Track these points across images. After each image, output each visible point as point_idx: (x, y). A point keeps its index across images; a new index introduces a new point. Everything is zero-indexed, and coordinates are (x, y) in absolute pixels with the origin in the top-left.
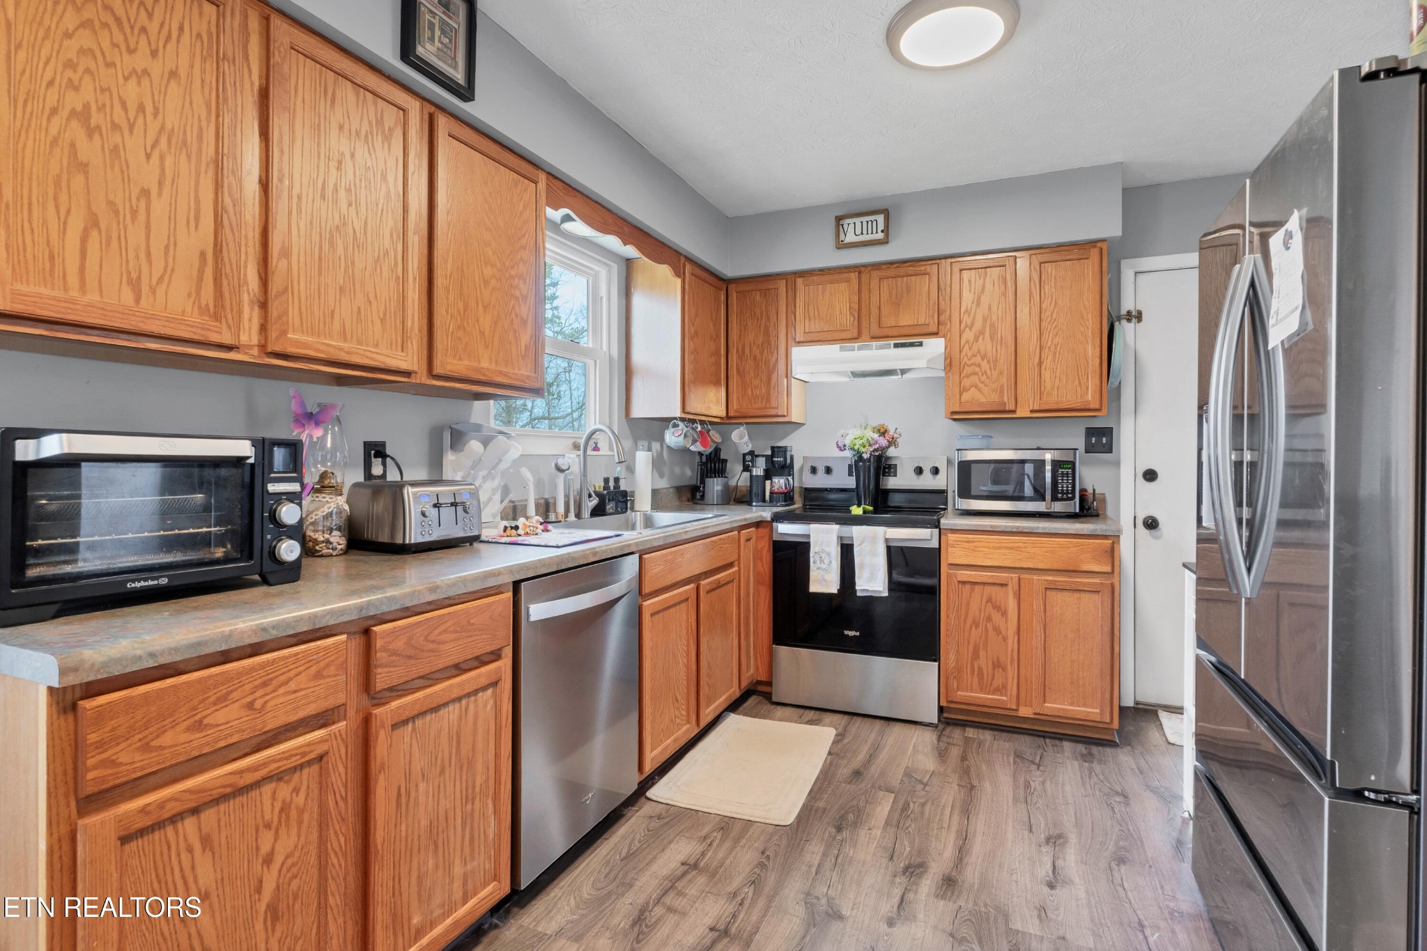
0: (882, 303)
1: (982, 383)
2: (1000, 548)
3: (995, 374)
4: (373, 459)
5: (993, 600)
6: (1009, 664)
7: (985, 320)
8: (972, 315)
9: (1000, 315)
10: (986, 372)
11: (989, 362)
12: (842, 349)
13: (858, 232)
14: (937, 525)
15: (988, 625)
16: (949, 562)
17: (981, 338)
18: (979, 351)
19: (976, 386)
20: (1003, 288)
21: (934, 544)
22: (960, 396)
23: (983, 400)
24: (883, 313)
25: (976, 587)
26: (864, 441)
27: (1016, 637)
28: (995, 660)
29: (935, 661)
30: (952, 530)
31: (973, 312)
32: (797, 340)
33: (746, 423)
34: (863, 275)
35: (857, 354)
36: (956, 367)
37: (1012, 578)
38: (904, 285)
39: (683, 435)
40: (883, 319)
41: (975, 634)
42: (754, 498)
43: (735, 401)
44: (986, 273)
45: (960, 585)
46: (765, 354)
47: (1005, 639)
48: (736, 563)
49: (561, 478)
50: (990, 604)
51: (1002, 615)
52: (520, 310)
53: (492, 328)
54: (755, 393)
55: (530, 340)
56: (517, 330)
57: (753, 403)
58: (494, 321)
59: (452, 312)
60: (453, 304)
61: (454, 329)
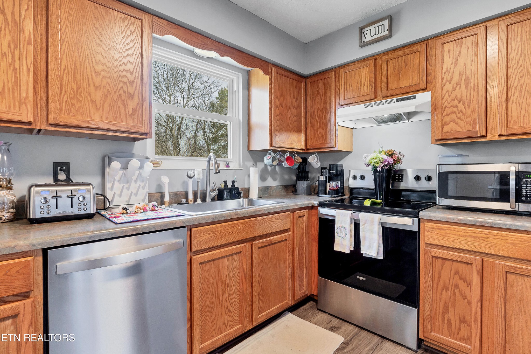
0: (389, 75)
1: (459, 118)
2: (466, 236)
3: (469, 111)
4: (59, 171)
5: (460, 273)
6: (473, 322)
7: (461, 75)
8: (451, 73)
9: (473, 70)
10: (461, 111)
11: (464, 104)
12: (365, 107)
13: (373, 34)
14: (417, 216)
15: (456, 290)
16: (426, 242)
17: (458, 88)
18: (456, 97)
19: (454, 121)
20: (476, 50)
21: (415, 228)
22: (442, 128)
23: (460, 130)
24: (389, 81)
25: (446, 261)
26: (377, 160)
27: (479, 305)
28: (462, 318)
29: (416, 307)
30: (428, 220)
31: (452, 70)
32: (341, 104)
33: (318, 153)
34: (378, 61)
35: (374, 108)
36: (439, 110)
37: (475, 259)
38: (403, 62)
39: (271, 159)
40: (390, 85)
41: (446, 295)
42: (320, 193)
43: (310, 141)
44: (462, 43)
45: (434, 259)
46: (324, 114)
47: (470, 303)
48: (291, 230)
49: (190, 181)
50: (457, 275)
51: (468, 286)
52: (127, 89)
53: (103, 99)
54: (319, 136)
55: (137, 106)
56: (125, 100)
57: (319, 141)
58: (105, 95)
59: (66, 89)
60: (66, 85)
61: (67, 99)
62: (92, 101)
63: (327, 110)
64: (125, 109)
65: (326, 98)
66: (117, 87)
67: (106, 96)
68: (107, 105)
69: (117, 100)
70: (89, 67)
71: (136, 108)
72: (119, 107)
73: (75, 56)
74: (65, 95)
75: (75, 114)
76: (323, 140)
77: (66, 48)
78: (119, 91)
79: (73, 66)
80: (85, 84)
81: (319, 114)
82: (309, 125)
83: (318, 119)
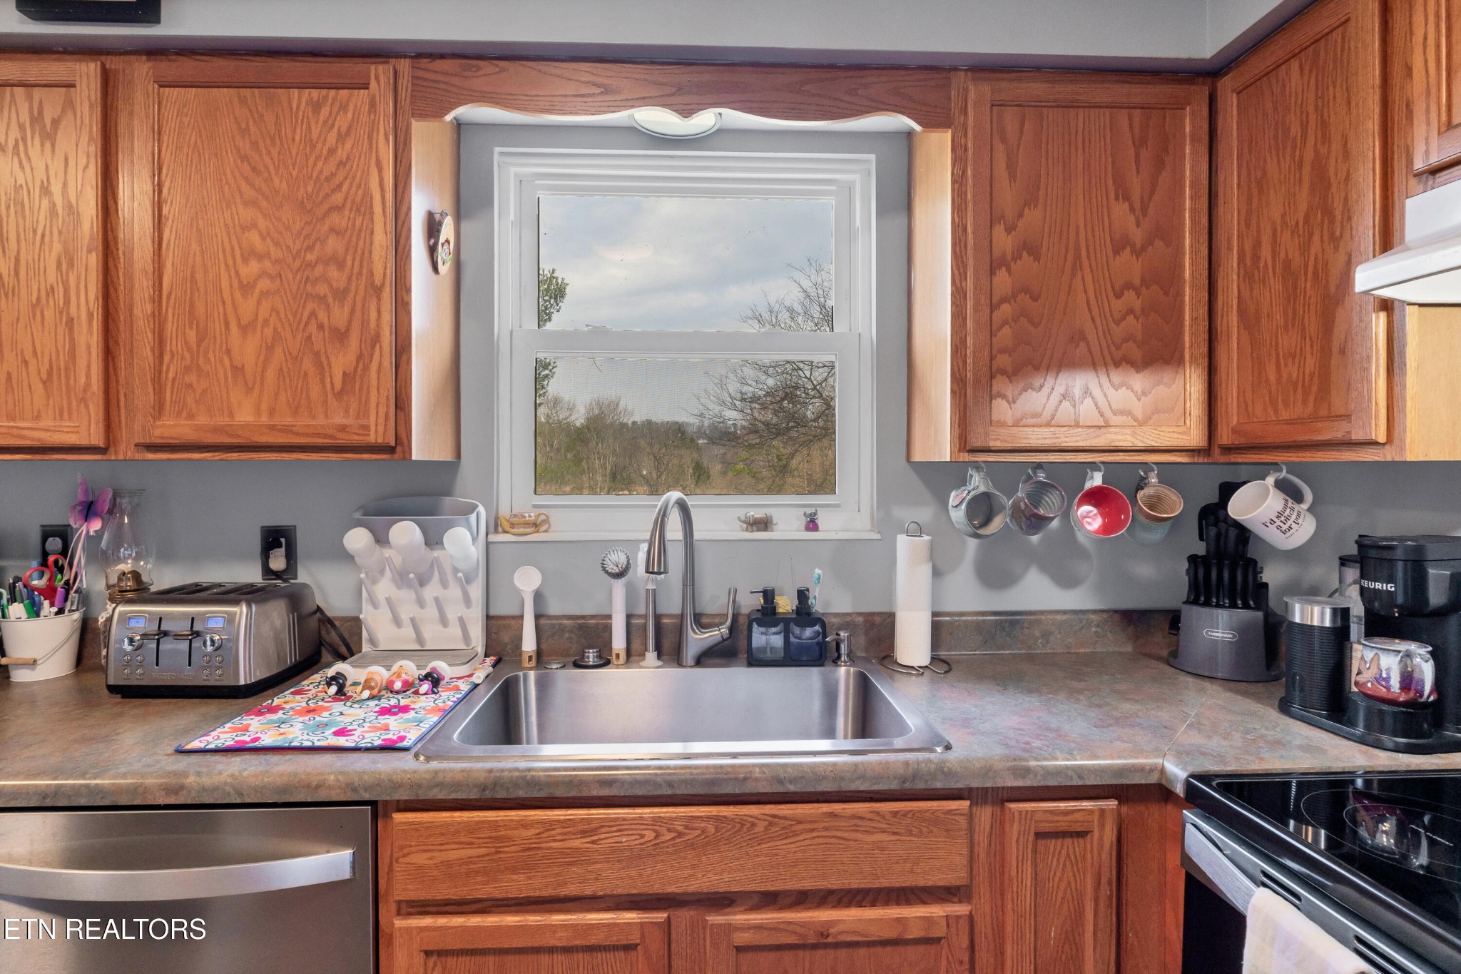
42: (1297, 695)
43: (1234, 403)
46: (1315, 249)
48: (981, 892)
49: (617, 588)
52: (329, 317)
53: (262, 358)
54: (1285, 376)
55: (358, 362)
56: (323, 351)
57: (1286, 405)
58: (267, 345)
59: (174, 348)
60: (174, 336)
61: (176, 373)
62: (234, 368)
63: (1332, 222)
64: (322, 381)
65: (1323, 150)
66: (299, 316)
67: (270, 349)
68: (271, 374)
69: (301, 355)
70: (226, 275)
71: (356, 368)
72: (306, 374)
73: (192, 253)
74: (171, 365)
75: (194, 411)
76: (1305, 402)
77: (173, 237)
78: (306, 324)
79: (188, 281)
80: (217, 325)
81: (1282, 255)
82: (1230, 320)
83: (1276, 285)
